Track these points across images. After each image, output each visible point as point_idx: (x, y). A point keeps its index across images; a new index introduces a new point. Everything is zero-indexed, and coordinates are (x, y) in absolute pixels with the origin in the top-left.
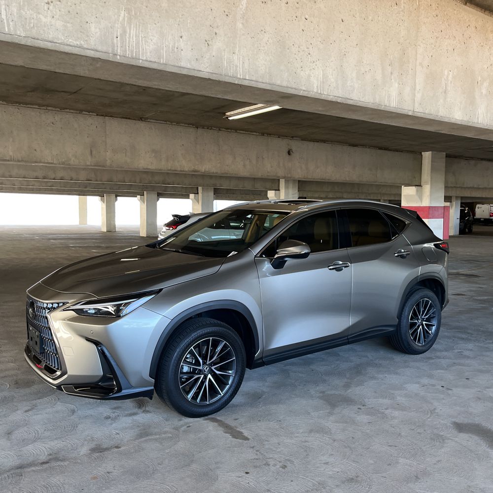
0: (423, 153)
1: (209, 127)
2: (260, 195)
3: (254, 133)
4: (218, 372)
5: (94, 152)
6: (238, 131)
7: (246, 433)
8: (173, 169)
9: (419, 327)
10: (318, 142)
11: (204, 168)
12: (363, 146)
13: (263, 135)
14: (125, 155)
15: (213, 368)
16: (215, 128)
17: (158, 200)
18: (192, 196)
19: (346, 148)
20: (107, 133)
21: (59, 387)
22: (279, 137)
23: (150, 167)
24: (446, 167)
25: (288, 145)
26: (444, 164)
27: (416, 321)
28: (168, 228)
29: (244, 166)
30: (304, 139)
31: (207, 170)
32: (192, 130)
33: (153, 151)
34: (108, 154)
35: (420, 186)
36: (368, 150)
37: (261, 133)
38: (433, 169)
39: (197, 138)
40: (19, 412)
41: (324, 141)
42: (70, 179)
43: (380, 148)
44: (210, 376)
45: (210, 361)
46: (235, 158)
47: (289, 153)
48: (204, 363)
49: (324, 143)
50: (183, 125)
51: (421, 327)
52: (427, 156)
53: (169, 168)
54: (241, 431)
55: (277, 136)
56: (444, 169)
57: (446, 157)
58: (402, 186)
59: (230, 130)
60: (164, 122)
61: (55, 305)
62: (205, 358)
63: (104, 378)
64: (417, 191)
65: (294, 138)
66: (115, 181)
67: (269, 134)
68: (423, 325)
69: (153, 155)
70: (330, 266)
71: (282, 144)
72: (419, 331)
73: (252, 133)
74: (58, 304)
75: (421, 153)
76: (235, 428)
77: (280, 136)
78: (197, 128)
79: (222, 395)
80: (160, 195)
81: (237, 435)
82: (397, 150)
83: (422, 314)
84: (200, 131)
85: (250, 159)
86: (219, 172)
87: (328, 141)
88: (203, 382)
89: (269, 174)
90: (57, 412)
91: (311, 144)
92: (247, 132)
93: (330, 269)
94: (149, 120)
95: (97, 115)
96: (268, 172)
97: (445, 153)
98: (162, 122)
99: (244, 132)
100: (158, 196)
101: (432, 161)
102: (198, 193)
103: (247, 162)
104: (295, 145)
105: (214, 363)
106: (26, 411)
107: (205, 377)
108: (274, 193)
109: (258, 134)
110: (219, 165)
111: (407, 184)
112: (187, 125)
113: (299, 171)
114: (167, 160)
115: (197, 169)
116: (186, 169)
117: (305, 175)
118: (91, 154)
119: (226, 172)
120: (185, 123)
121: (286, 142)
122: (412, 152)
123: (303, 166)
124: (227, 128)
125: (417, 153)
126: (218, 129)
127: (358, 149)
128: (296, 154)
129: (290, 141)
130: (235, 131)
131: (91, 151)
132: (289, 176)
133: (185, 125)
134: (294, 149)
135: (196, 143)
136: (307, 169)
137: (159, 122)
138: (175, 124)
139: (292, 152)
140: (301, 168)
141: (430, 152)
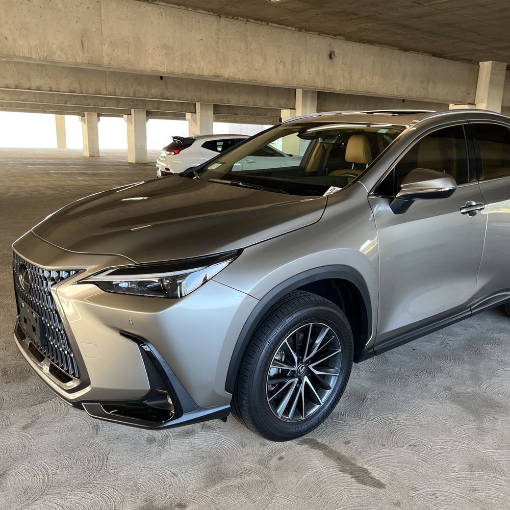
0: (480, 63)
1: (234, 16)
2: (265, 115)
3: (290, 28)
4: (317, 373)
5: (86, 44)
6: (270, 24)
7: (375, 474)
8: (189, 72)
10: (365, 43)
11: (227, 72)
12: (416, 50)
13: (300, 31)
14: (127, 50)
15: (311, 367)
16: (242, 19)
17: (147, 120)
18: (188, 115)
19: (397, 53)
20: (103, 18)
21: (77, 404)
22: (319, 35)
23: (159, 69)
25: (330, 45)
26: (504, 78)
28: (169, 153)
29: (277, 71)
30: (349, 38)
31: (231, 75)
32: (212, 19)
33: (164, 46)
34: (105, 48)
35: (473, 104)
36: (420, 57)
37: (298, 28)
38: (492, 83)
39: (219, 30)
40: (13, 429)
41: (371, 42)
42: (49, 89)
43: (434, 55)
44: (306, 379)
45: (307, 357)
46: (265, 61)
47: (331, 56)
48: (300, 361)
49: (372, 45)
50: (202, 11)
52: (486, 66)
53: (185, 71)
54: (365, 466)
55: (317, 33)
56: (503, 84)
57: (507, 69)
58: (450, 105)
59: (260, 22)
60: (176, 6)
61: (64, 275)
62: (301, 354)
63: (152, 395)
65: (338, 37)
66: (104, 93)
67: (308, 30)
69: (164, 52)
70: (461, 209)
71: (322, 44)
73: (287, 27)
74: (68, 271)
75: (478, 63)
76: (353, 462)
77: (321, 33)
78: (220, 17)
79: (322, 404)
80: (150, 114)
81: (362, 477)
82: (452, 58)
84: (223, 20)
85: (283, 63)
86: (246, 79)
87: (376, 43)
88: (297, 389)
89: (305, 83)
90: (72, 429)
91: (357, 46)
92: (281, 26)
93: (462, 213)
94: (157, 2)
96: (305, 81)
97: (505, 64)
98: (174, 6)
99: (277, 25)
100: (147, 116)
101: (492, 74)
102: (195, 113)
103: (281, 67)
104: (339, 46)
105: (313, 360)
106: (25, 428)
107: (300, 382)
108: (289, 113)
109: (294, 29)
110: (246, 69)
111: (460, 102)
112: (206, 12)
113: (341, 80)
114: (182, 60)
115: (219, 73)
116: (206, 73)
117: (348, 87)
118: (83, 46)
119: (255, 79)
120: (205, 9)
121: (328, 41)
122: (468, 61)
123: (347, 75)
124: (257, 20)
125: (473, 62)
126: (245, 20)
127: (410, 55)
128: (338, 59)
129: (332, 40)
130: (266, 24)
131: (82, 43)
132: (330, 86)
133: (204, 12)
134: (336, 51)
135: (218, 38)
136: (351, 78)
137: (171, 5)
138: (192, 9)
139: (334, 55)
140: (344, 77)
141: (491, 62)
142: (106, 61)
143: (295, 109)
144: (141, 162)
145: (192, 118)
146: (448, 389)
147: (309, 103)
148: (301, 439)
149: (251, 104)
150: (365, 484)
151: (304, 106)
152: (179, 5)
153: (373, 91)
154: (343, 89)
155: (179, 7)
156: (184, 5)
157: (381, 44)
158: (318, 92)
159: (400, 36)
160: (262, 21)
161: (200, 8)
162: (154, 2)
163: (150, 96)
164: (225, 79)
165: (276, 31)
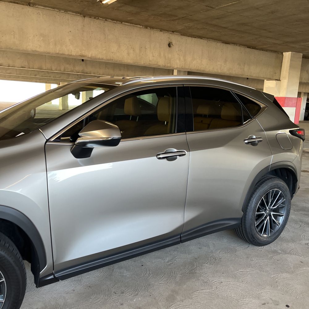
0: (284, 53)
1: (96, 17)
3: (138, 26)
6: (123, 23)
8: (61, 52)
9: (266, 217)
10: (195, 38)
11: (90, 53)
12: (234, 43)
13: (147, 28)
14: (13, 37)
16: (102, 19)
19: (220, 45)
22: (161, 31)
23: (38, 49)
24: (302, 66)
25: (169, 38)
26: (301, 63)
27: (264, 212)
29: (128, 54)
30: (183, 33)
31: (93, 55)
32: (79, 19)
33: (41, 35)
35: (279, 80)
36: (238, 48)
37: (145, 26)
38: (291, 67)
39: (84, 26)
41: (201, 37)
43: (249, 47)
46: (119, 46)
47: (169, 45)
49: (201, 39)
50: (71, 13)
51: (268, 218)
52: (287, 55)
53: (57, 52)
55: (159, 30)
56: (300, 67)
57: (303, 58)
58: (265, 80)
59: (115, 22)
60: (52, 9)
64: (276, 84)
65: (175, 33)
66: (44, 68)
67: (152, 28)
68: (270, 216)
69: (41, 39)
71: (163, 37)
72: (265, 222)
73: (136, 26)
75: (282, 53)
78: (84, 17)
82: (262, 49)
83: (271, 205)
84: (87, 19)
85: (133, 48)
86: (105, 58)
87: (204, 38)
89: (150, 62)
91: (189, 39)
92: (132, 25)
94: (37, 6)
96: (150, 61)
97: (302, 54)
98: (50, 9)
99: (129, 24)
101: (291, 60)
103: (131, 51)
104: (175, 39)
109: (142, 27)
110: (104, 52)
111: (269, 78)
113: (178, 61)
114: (55, 44)
115: (84, 54)
116: (74, 53)
117: (183, 66)
119: (111, 59)
120: (73, 12)
121: (167, 36)
122: (275, 52)
123: (182, 58)
124: (113, 20)
125: (279, 53)
126: (104, 20)
127: (230, 47)
128: (175, 48)
129: (170, 35)
130: (120, 23)
132: (169, 65)
133: (73, 13)
134: (174, 42)
135: (83, 31)
136: (185, 60)
137: (48, 8)
138: (63, 11)
139: (172, 45)
140: (180, 59)
141: (291, 52)
152: (54, 8)
153: (202, 69)
154: (179, 67)
155: (54, 10)
156: (57, 9)
157: (208, 38)
160: (117, 20)
161: (70, 11)
162: (34, 6)
164: (89, 58)
165: (127, 28)
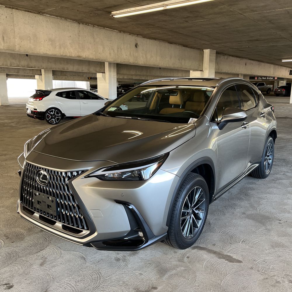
0: (204, 50)
1: (87, 23)
4: (196, 212)
5: (5, 38)
6: (105, 28)
7: (235, 257)
10: (152, 39)
11: (85, 54)
12: (175, 43)
13: (121, 32)
14: (29, 42)
15: (194, 209)
16: (91, 25)
17: (7, 79)
18: (37, 77)
19: (167, 44)
20: (15, 23)
21: (87, 244)
22: (130, 34)
25: (136, 40)
26: (215, 58)
29: (110, 54)
30: (145, 36)
31: (87, 56)
32: (76, 25)
33: (50, 40)
34: (16, 40)
35: (202, 71)
36: (178, 47)
37: (119, 31)
38: (210, 61)
39: (79, 31)
41: (155, 39)
43: (184, 46)
45: (193, 204)
46: (104, 48)
47: (136, 46)
48: (191, 206)
49: (155, 40)
50: (69, 20)
52: (207, 52)
53: (62, 54)
54: (229, 254)
56: (215, 61)
57: (216, 53)
58: (191, 71)
59: (100, 27)
60: (56, 17)
61: (75, 174)
62: (191, 203)
64: (201, 74)
65: (139, 36)
67: (124, 32)
68: (267, 160)
69: (50, 43)
70: (242, 126)
71: (132, 39)
72: (266, 163)
73: (114, 30)
76: (222, 253)
78: (79, 24)
79: (199, 228)
81: (230, 259)
82: (191, 48)
83: (268, 153)
84: (81, 25)
85: (113, 49)
86: (94, 58)
87: (157, 39)
88: (189, 221)
89: (125, 61)
91: (148, 40)
92: (111, 30)
93: (242, 128)
94: (45, 15)
95: (6, 7)
97: (215, 51)
98: (54, 17)
99: (109, 29)
100: (7, 76)
101: (210, 56)
102: (41, 75)
103: (112, 52)
104: (140, 40)
106: (42, 265)
107: (191, 217)
109: (117, 31)
110: (94, 53)
111: (196, 70)
112: (72, 21)
113: (142, 59)
114: (60, 48)
116: (73, 55)
117: (145, 62)
118: (3, 39)
119: (99, 58)
120: (71, 19)
121: (134, 38)
122: (199, 49)
123: (144, 56)
124: (98, 26)
125: (201, 50)
126: (92, 26)
127: (173, 46)
128: (140, 47)
129: (137, 38)
130: (103, 28)
131: (3, 37)
132: (136, 62)
133: (71, 21)
134: (139, 44)
135: (79, 36)
136: (146, 58)
137: (53, 16)
138: (64, 19)
139: (138, 45)
140: (143, 57)
141: (209, 49)
142: (17, 48)
143: (105, 73)
144: (4, 105)
145: (39, 78)
146: (244, 213)
147: (112, 69)
148: (192, 247)
149: (80, 70)
150: (233, 262)
151: (110, 71)
152: (57, 16)
153: (157, 64)
154: (143, 63)
155: (57, 18)
156: (59, 16)
157: (159, 40)
158: (117, 64)
159: (171, 36)
160: (101, 26)
161: (68, 19)
162: (43, 14)
163: (20, 66)
164: (83, 58)
165: (109, 32)
